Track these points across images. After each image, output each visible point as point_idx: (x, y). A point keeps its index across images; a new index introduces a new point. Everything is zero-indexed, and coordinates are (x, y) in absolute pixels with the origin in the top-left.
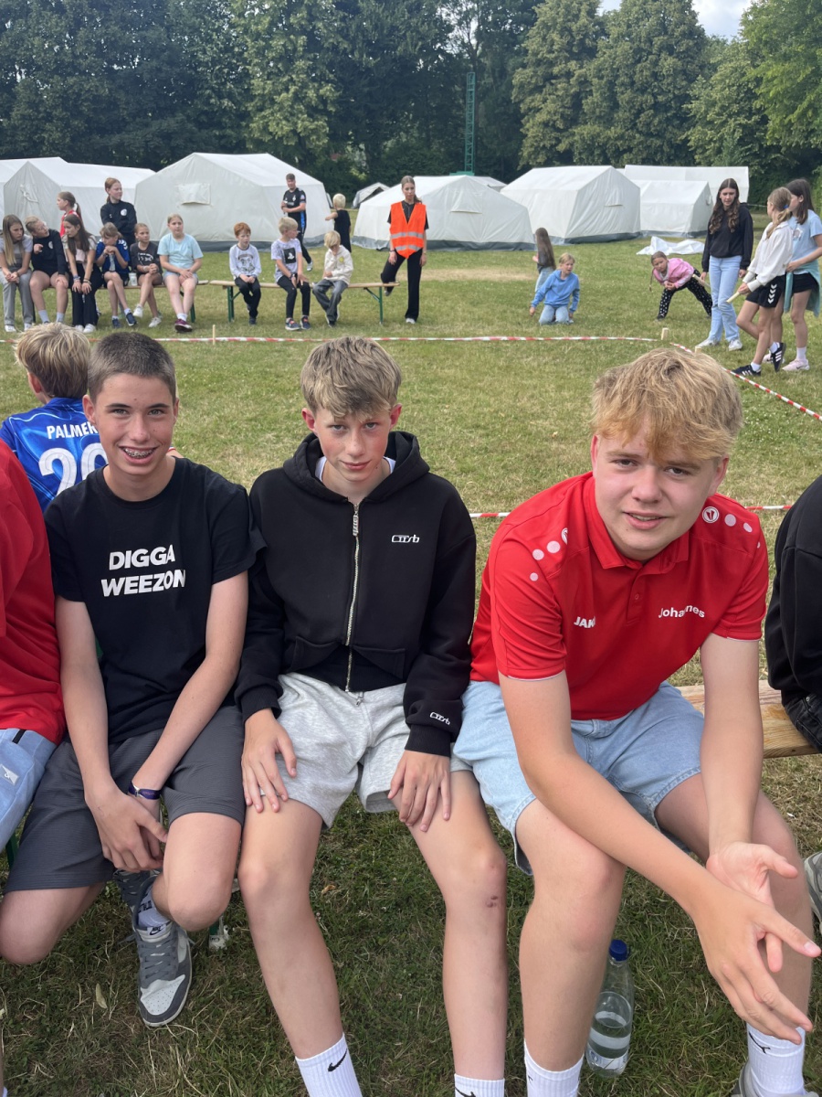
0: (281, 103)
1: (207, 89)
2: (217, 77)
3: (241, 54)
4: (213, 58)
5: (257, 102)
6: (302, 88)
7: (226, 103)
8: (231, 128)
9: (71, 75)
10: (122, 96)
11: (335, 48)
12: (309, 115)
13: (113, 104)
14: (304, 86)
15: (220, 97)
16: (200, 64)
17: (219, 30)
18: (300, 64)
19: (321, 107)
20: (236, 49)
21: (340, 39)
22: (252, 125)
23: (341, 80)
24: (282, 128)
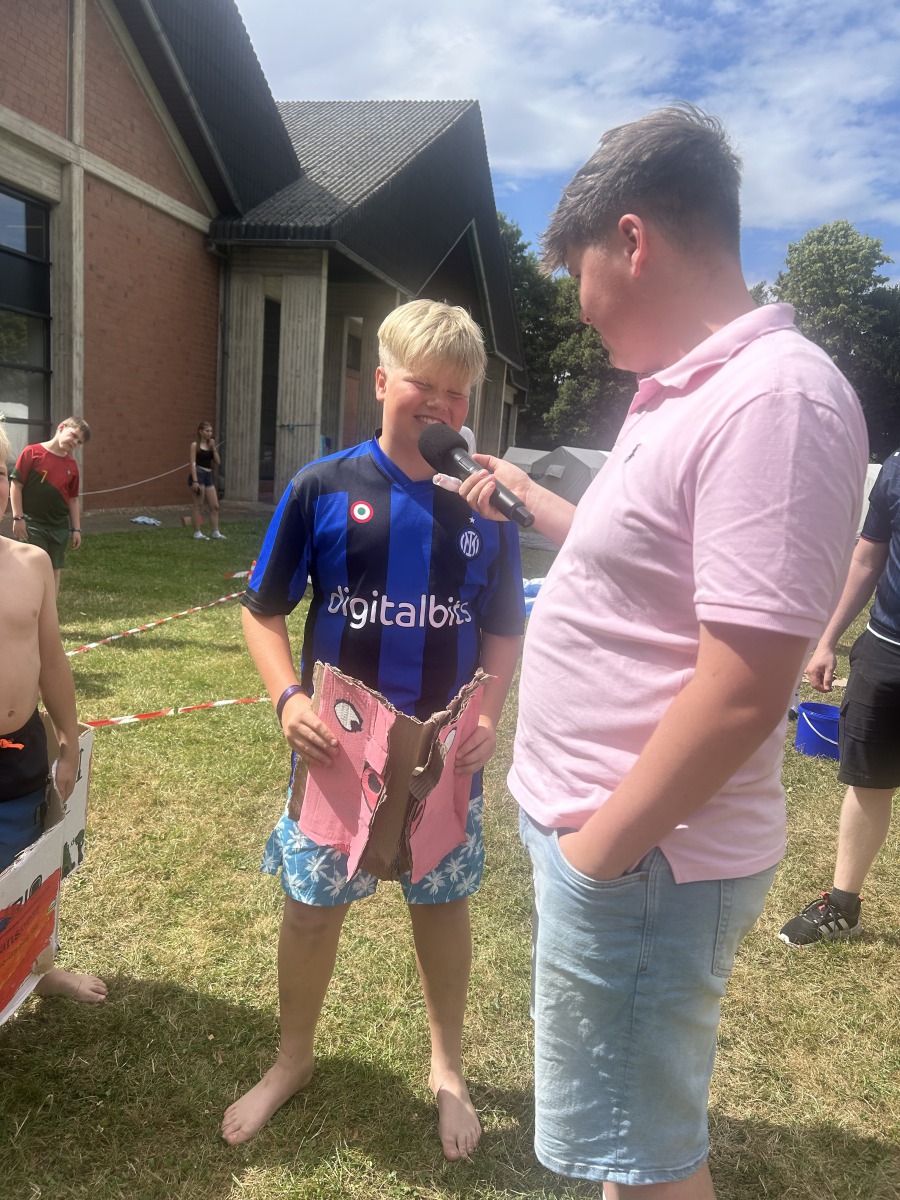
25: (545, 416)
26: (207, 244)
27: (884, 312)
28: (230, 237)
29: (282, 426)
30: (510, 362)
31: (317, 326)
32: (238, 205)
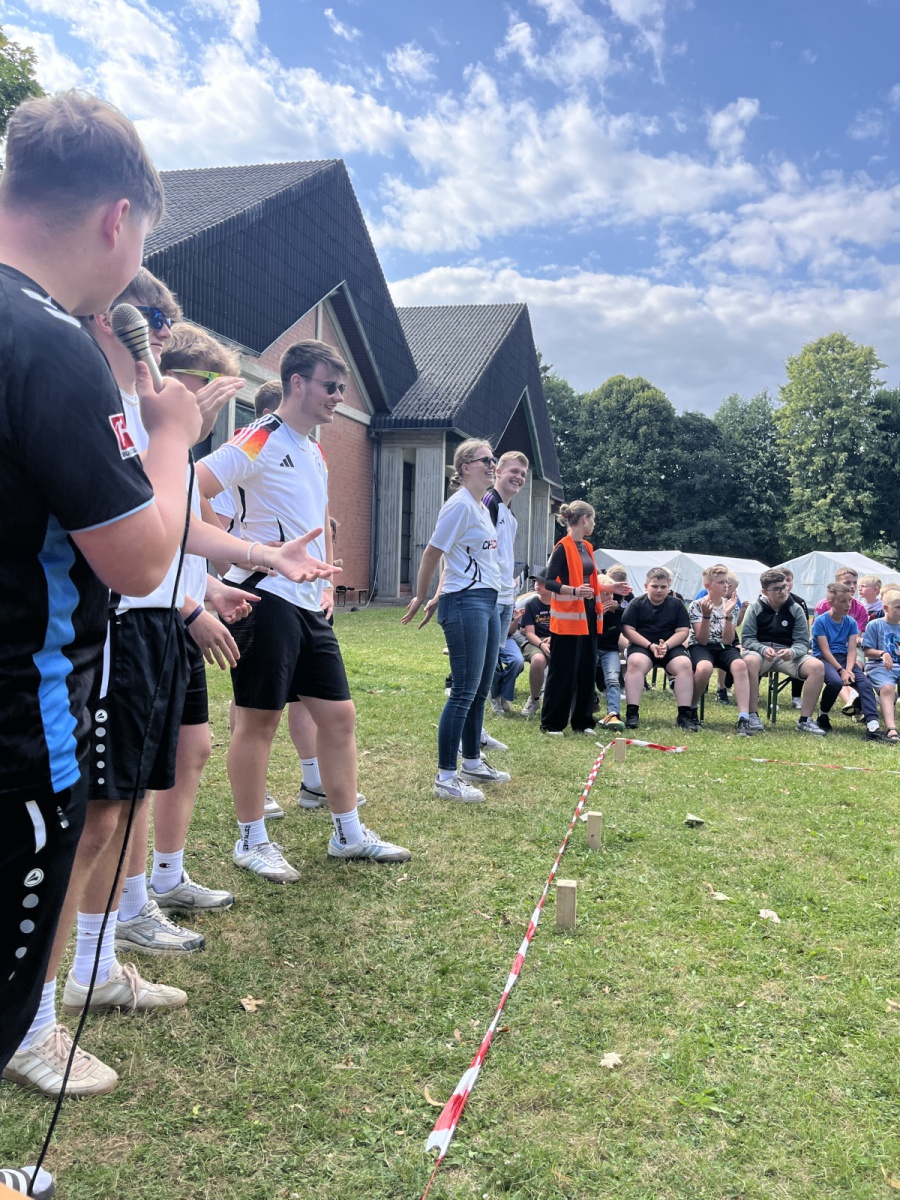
0: (818, 507)
1: (748, 495)
2: (758, 486)
3: (783, 467)
4: (757, 471)
5: (795, 506)
6: (839, 495)
7: (764, 507)
8: (765, 527)
10: (674, 502)
11: (875, 462)
12: (845, 518)
13: (665, 508)
14: (842, 492)
15: (759, 501)
16: (744, 475)
17: (764, 449)
18: (840, 475)
19: (857, 510)
20: (780, 464)
21: (882, 454)
22: (788, 525)
23: (878, 488)
24: (817, 528)
26: (369, 433)
27: (887, 412)
28: (384, 427)
29: (417, 546)
30: (553, 483)
31: (440, 479)
32: (389, 407)
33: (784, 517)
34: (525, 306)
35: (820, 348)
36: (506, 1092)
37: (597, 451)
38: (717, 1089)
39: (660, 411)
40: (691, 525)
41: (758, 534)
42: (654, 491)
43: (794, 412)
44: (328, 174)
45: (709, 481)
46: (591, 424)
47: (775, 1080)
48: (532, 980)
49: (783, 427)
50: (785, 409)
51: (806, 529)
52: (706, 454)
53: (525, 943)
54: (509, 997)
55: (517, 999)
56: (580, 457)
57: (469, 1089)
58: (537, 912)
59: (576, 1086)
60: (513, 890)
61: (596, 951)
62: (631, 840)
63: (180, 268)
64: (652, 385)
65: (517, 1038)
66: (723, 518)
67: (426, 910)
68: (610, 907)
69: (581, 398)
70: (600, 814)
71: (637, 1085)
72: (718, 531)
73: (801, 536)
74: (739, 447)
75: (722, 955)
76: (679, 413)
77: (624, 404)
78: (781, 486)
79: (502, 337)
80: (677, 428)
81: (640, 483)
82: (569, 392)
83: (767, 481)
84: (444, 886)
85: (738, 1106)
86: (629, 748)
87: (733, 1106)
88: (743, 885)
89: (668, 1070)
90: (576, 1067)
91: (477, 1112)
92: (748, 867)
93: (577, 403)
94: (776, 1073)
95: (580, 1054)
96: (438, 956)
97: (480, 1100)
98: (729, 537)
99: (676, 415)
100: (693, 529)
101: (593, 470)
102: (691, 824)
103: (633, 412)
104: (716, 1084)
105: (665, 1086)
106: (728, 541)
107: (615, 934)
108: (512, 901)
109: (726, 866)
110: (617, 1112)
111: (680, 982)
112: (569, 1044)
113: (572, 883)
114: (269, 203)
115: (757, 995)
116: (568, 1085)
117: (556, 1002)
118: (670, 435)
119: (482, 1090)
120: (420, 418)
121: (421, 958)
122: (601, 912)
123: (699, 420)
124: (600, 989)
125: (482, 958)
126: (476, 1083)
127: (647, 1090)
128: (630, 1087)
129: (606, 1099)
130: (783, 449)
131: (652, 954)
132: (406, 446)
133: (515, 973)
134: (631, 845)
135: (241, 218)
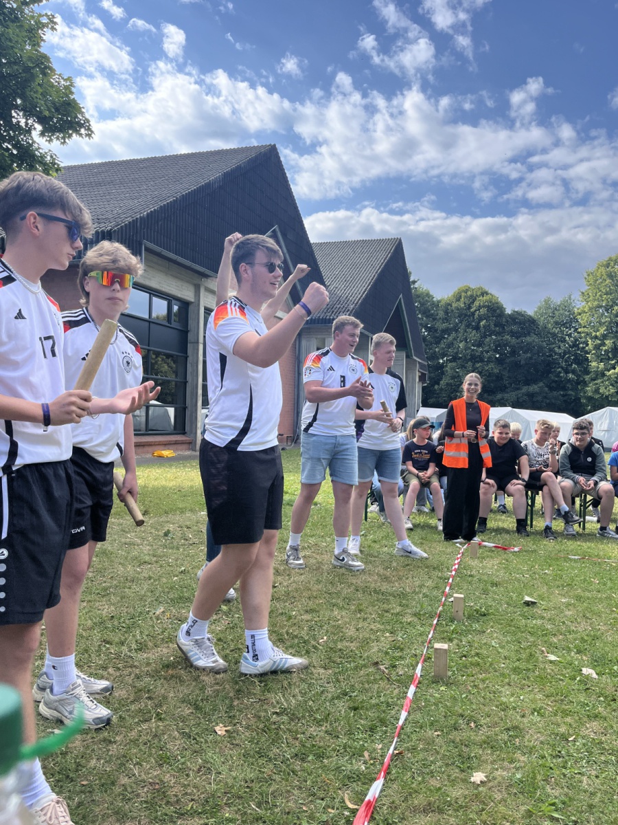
0: (610, 375)
1: (558, 368)
2: (566, 361)
3: (584, 348)
4: (565, 350)
5: (593, 375)
7: (570, 376)
8: (571, 390)
9: (478, 362)
10: (506, 374)
13: (499, 377)
15: (567, 372)
16: (556, 354)
17: (570, 335)
20: (581, 345)
22: (588, 389)
24: (609, 390)
25: (436, 387)
30: (420, 361)
33: (585, 384)
34: (400, 240)
35: (609, 264)
36: (403, 799)
37: (451, 338)
38: (557, 801)
39: (495, 310)
40: (518, 389)
41: (566, 395)
42: (491, 365)
43: (590, 309)
44: (265, 154)
45: (531, 358)
46: (446, 320)
47: (599, 795)
48: (418, 716)
49: (583, 320)
50: (584, 307)
51: (601, 391)
52: (529, 339)
53: (412, 689)
54: (402, 728)
55: (408, 730)
56: (438, 343)
57: (377, 796)
58: (420, 666)
59: (453, 796)
60: (402, 650)
61: (464, 696)
62: (485, 615)
63: (168, 220)
64: (489, 292)
65: (409, 759)
66: (541, 384)
67: (341, 663)
68: (472, 664)
69: (439, 302)
70: (462, 596)
71: (498, 796)
72: (537, 393)
73: (597, 396)
74: (551, 334)
75: (555, 701)
76: (508, 311)
77: (469, 305)
78: (582, 361)
79: (384, 261)
80: (507, 321)
81: (482, 360)
82: (431, 298)
83: (572, 358)
84: (353, 646)
85: (573, 814)
86: (480, 548)
87: (569, 814)
88: (569, 650)
89: (520, 786)
90: (453, 782)
91: (383, 813)
92: (571, 636)
93: (436, 305)
94: (600, 790)
95: (455, 773)
96: (350, 696)
97: (384, 805)
98: (545, 397)
99: (506, 313)
100: (519, 391)
101: (447, 351)
102: (528, 604)
103: (476, 311)
104: (556, 797)
105: (518, 798)
106: (545, 400)
107: (476, 684)
108: (401, 658)
109: (555, 635)
110: (484, 817)
111: (525, 720)
112: (447, 765)
113: (445, 646)
114: (226, 175)
115: (584, 732)
116: (448, 796)
117: (436, 733)
118: (502, 326)
119: (386, 796)
120: (328, 317)
121: (338, 698)
122: (466, 667)
123: (523, 315)
124: (468, 724)
125: (382, 699)
126: (381, 791)
127: (506, 801)
128: (493, 798)
129: (476, 807)
130: (583, 335)
131: (504, 699)
132: (319, 337)
133: (406, 711)
134: (485, 618)
135: (208, 185)
